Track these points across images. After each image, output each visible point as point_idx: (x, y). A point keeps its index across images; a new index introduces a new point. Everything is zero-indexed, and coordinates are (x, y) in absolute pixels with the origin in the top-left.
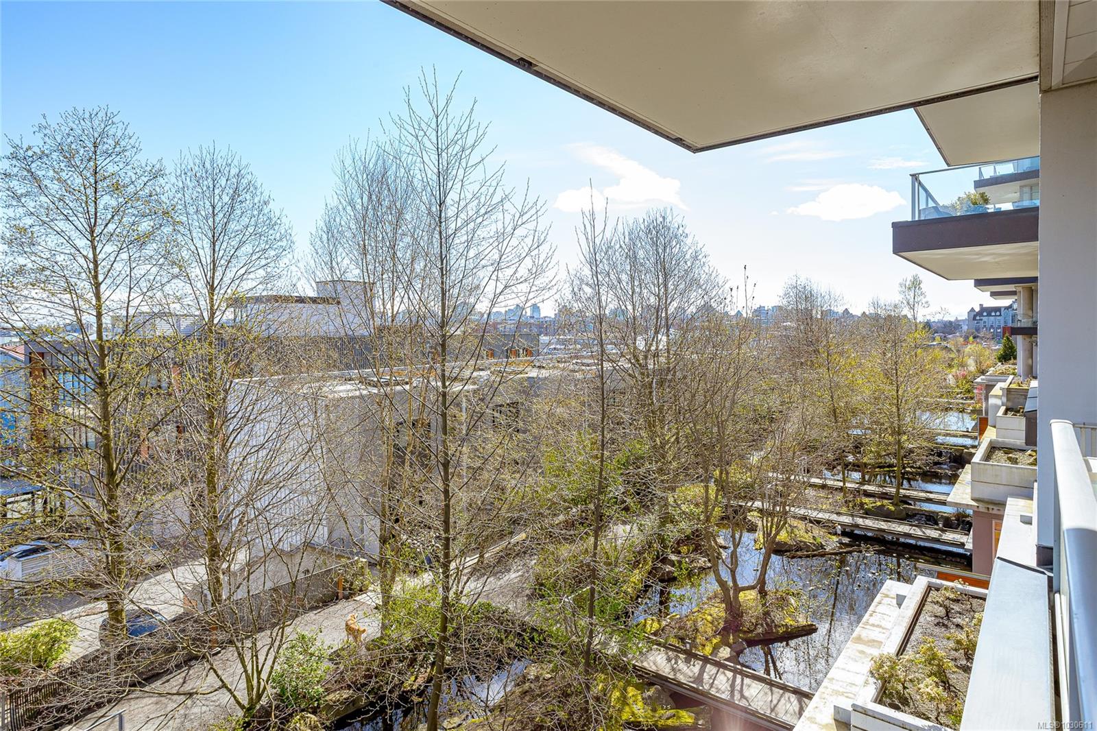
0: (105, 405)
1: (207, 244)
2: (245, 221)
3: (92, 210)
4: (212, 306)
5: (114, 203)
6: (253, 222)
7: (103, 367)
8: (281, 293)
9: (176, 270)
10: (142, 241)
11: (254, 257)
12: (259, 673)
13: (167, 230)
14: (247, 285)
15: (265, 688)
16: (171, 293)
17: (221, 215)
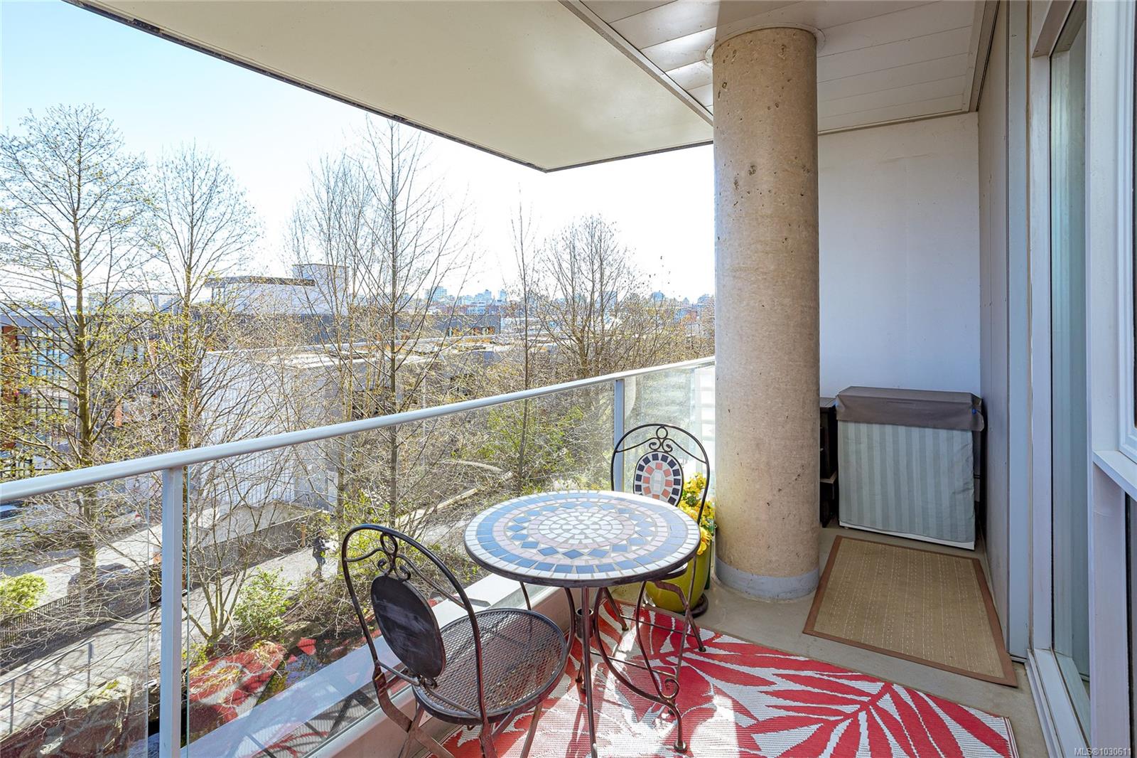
0: (83, 370)
1: (186, 228)
2: (222, 209)
3: (75, 195)
4: (189, 282)
5: (97, 190)
6: (229, 210)
7: (83, 336)
8: (254, 274)
9: (155, 251)
10: (123, 224)
11: (230, 241)
12: (222, 605)
13: (148, 214)
14: (221, 266)
15: (228, 619)
16: (150, 271)
17: (199, 203)
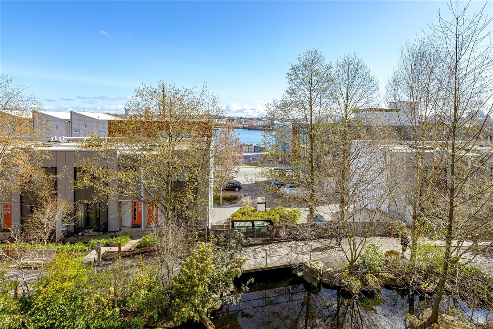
0: (312, 145)
1: (345, 90)
2: (360, 80)
3: (311, 82)
4: (346, 112)
5: (317, 79)
6: (363, 81)
7: (312, 132)
8: (373, 107)
9: (335, 100)
10: (324, 91)
11: (363, 94)
12: (356, 251)
13: (332, 86)
14: (359, 105)
15: (357, 258)
16: (333, 108)
17: (351, 79)
